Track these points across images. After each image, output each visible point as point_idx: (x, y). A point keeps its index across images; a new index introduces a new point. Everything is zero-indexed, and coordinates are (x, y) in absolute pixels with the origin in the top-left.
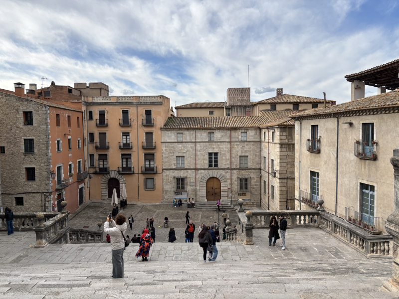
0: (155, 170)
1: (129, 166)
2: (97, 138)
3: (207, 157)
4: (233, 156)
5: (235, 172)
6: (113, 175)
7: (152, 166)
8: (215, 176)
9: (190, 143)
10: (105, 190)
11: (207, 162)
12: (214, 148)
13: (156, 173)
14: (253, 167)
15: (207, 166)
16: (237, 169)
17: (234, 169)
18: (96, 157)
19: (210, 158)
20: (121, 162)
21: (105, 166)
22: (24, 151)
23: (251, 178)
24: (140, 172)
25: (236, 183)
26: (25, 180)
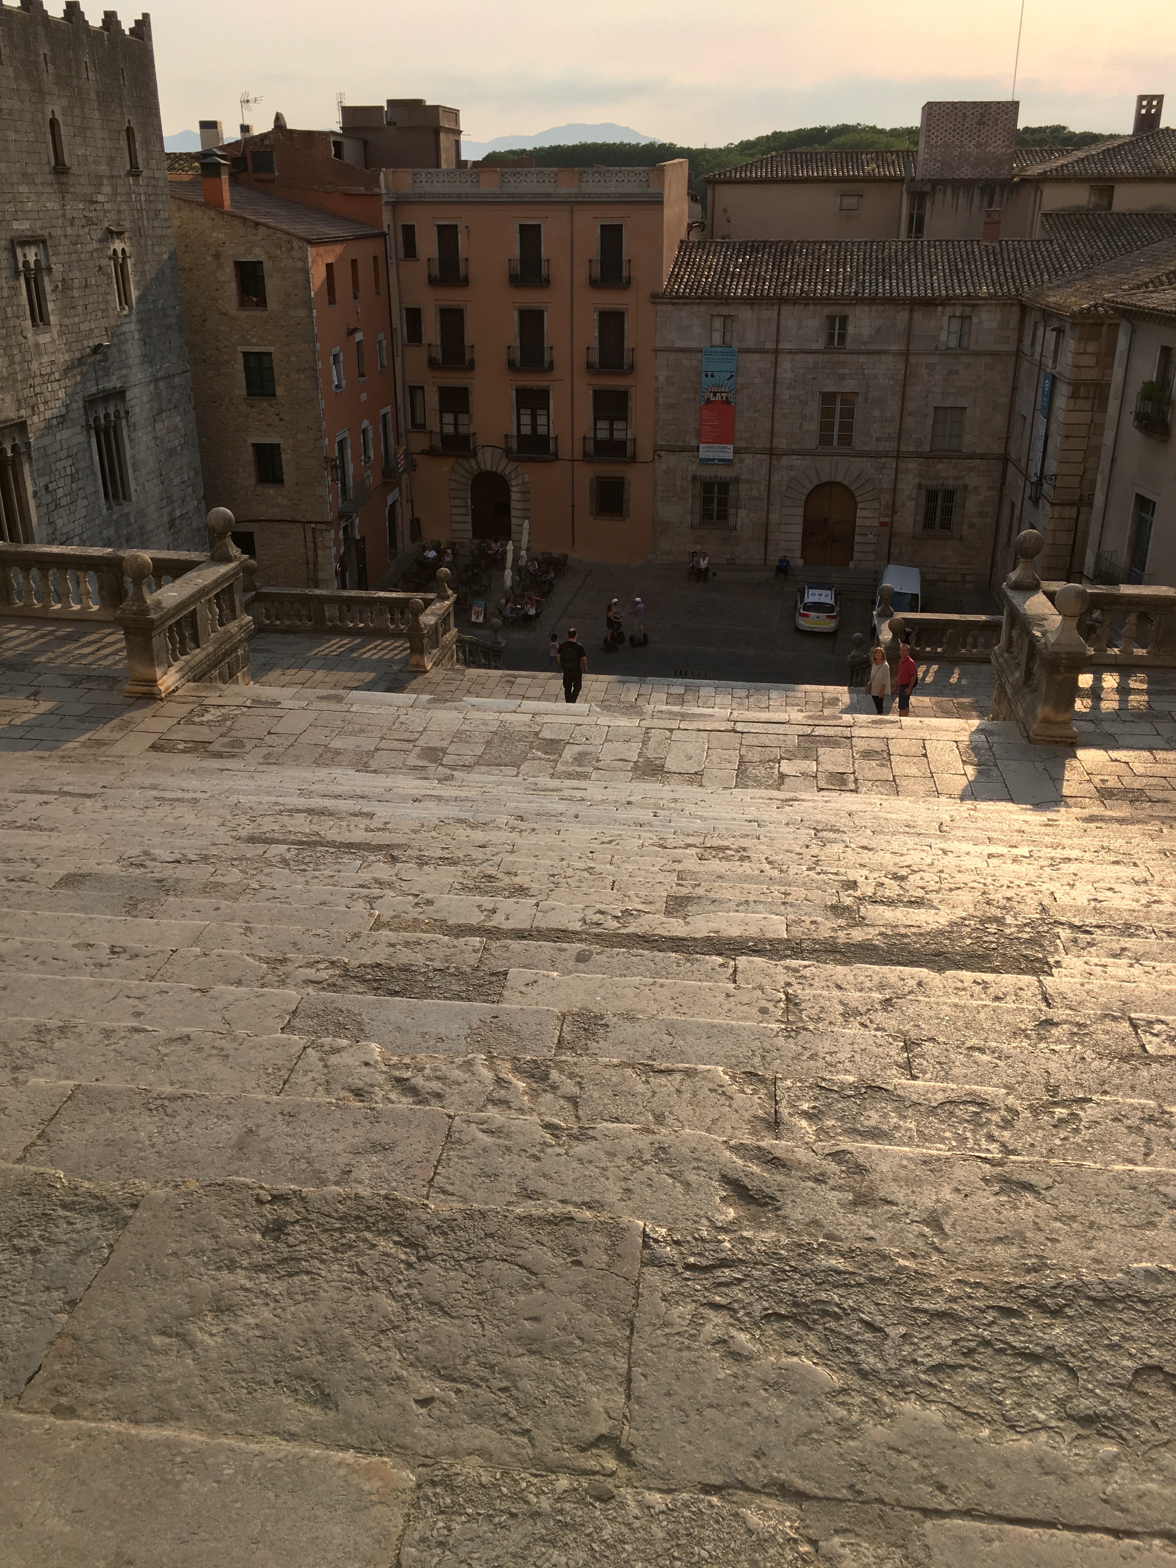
0: (629, 451)
1: (542, 430)
2: (431, 330)
3: (814, 408)
4: (911, 406)
5: (913, 465)
6: (487, 460)
7: (618, 435)
8: (839, 479)
9: (757, 356)
10: (462, 511)
11: (813, 426)
12: (842, 377)
13: (633, 459)
14: (980, 451)
15: (811, 443)
16: (918, 455)
17: (910, 456)
18: (432, 398)
19: (827, 413)
20: (515, 417)
21: (463, 430)
22: (244, 392)
23: (966, 487)
24: (578, 455)
25: (911, 504)
26: (252, 481)
